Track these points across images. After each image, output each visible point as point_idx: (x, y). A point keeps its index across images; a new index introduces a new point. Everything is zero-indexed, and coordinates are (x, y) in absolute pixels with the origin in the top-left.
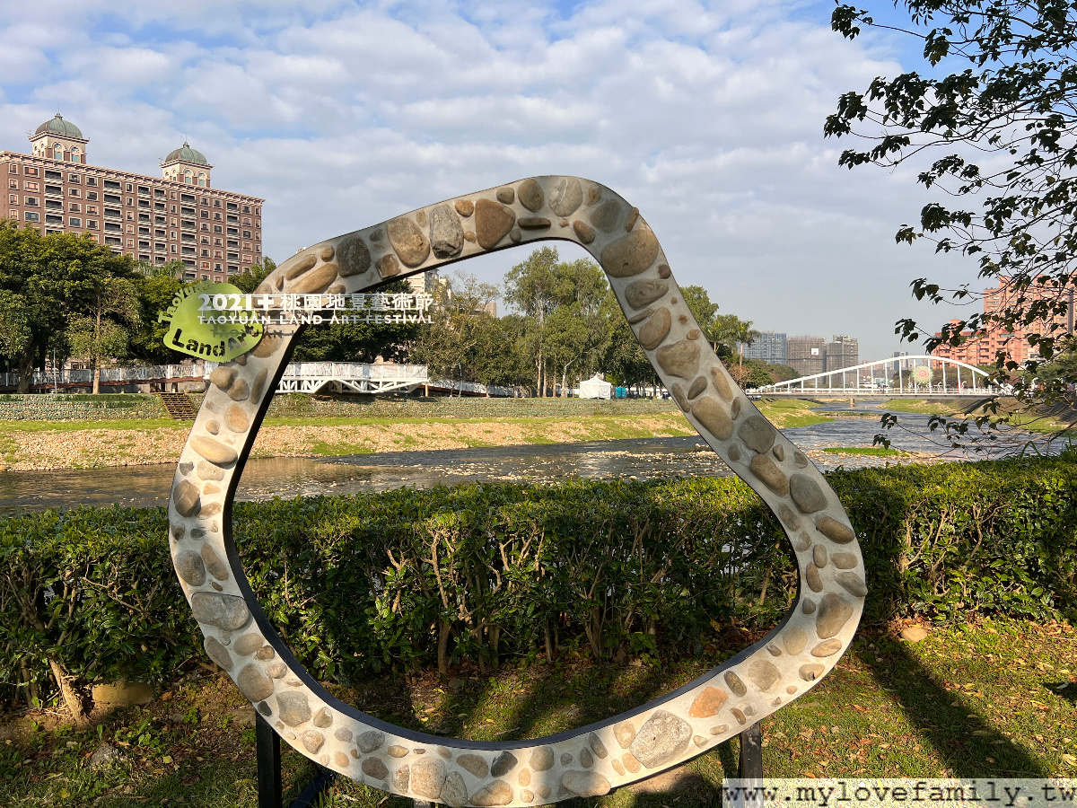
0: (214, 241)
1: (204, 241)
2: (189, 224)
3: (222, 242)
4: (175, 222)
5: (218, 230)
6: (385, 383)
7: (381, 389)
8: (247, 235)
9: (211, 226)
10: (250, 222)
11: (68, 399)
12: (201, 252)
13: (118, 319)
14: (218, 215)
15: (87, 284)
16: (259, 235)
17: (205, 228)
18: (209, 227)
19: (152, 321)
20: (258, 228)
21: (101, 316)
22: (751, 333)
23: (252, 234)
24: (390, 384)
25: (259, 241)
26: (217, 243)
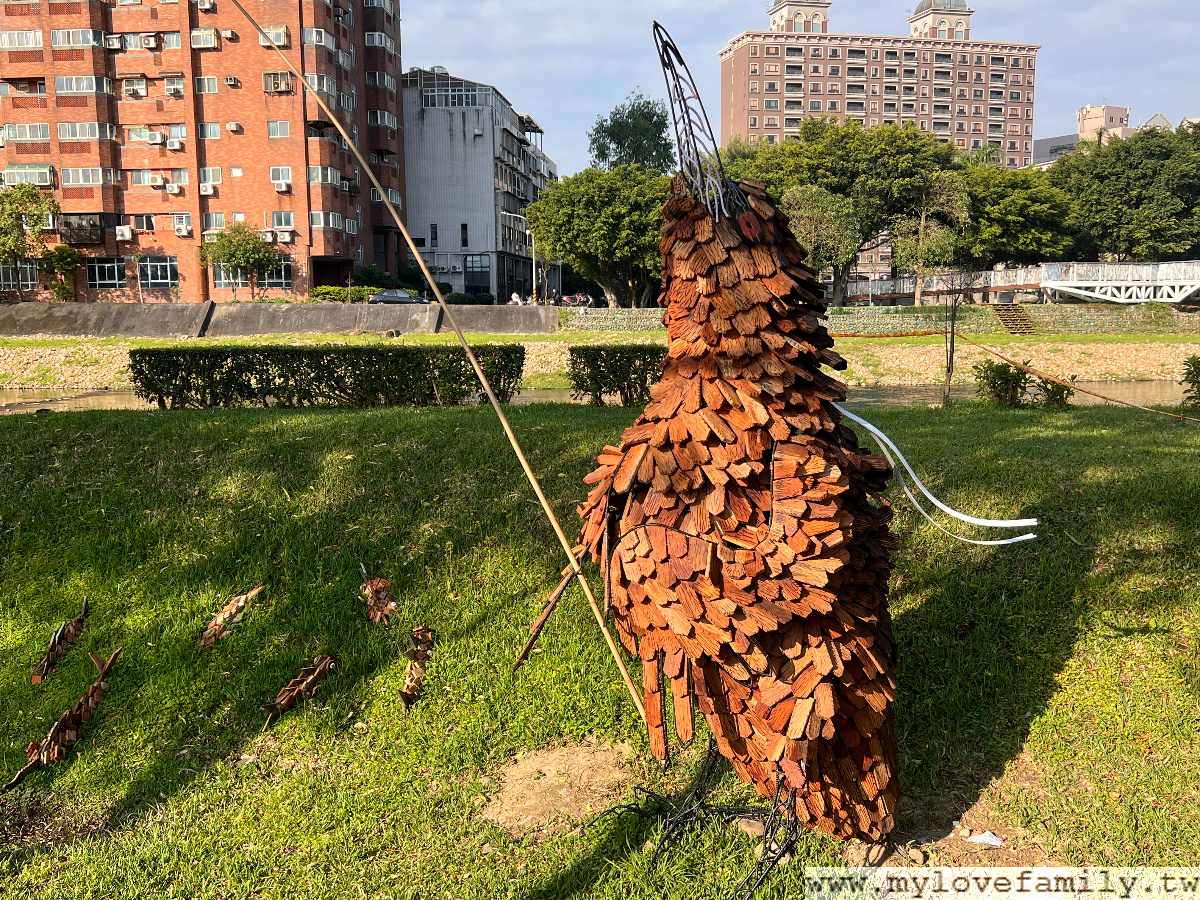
0: (973, 110)
1: (962, 111)
2: (943, 91)
3: (982, 111)
4: (927, 91)
5: (978, 95)
8: (1015, 97)
9: (970, 91)
10: (1020, 79)
11: (896, 312)
12: (956, 126)
13: (943, 219)
14: (979, 75)
15: (917, 181)
16: (1031, 96)
17: (962, 94)
18: (967, 93)
19: (980, 220)
20: (1030, 85)
21: (926, 217)
23: (1022, 96)
25: (1030, 102)
26: (976, 113)
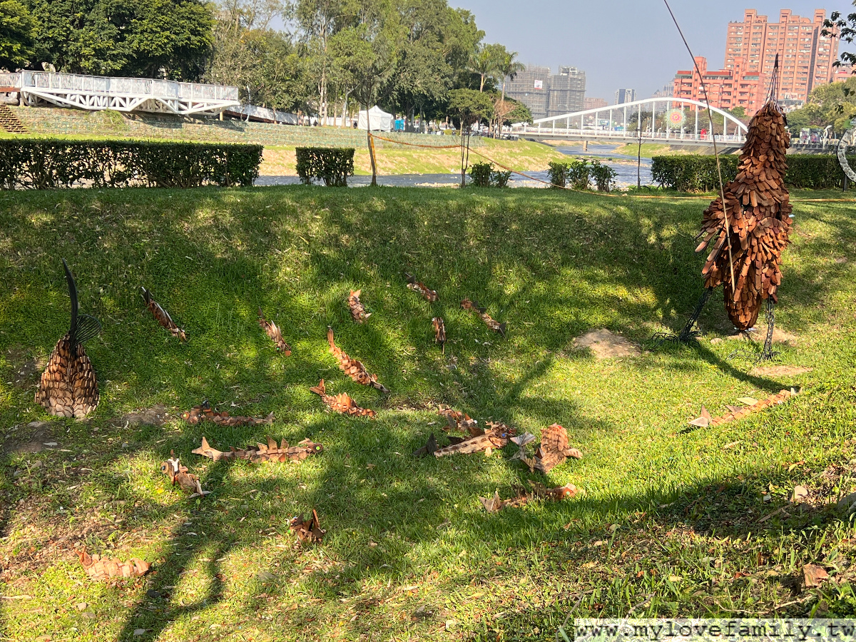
6: (194, 104)
7: (189, 110)
22: (515, 65)
24: (201, 105)
